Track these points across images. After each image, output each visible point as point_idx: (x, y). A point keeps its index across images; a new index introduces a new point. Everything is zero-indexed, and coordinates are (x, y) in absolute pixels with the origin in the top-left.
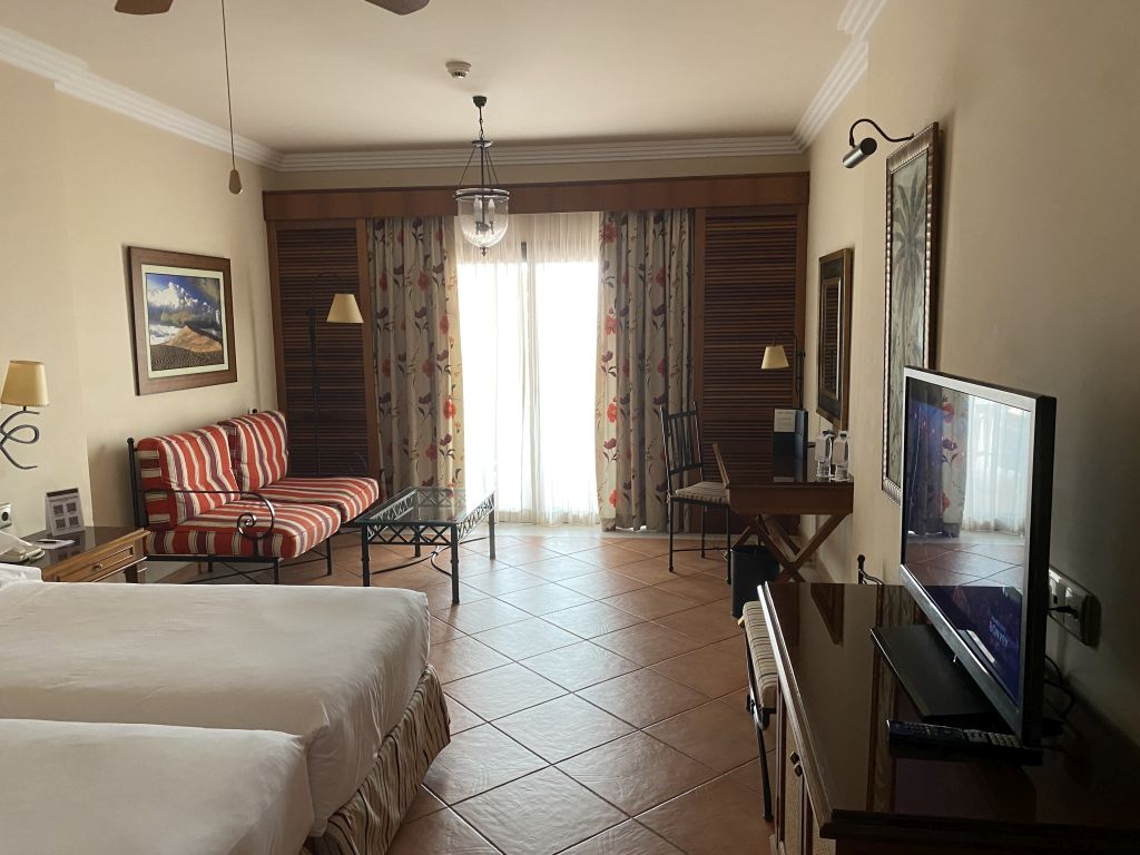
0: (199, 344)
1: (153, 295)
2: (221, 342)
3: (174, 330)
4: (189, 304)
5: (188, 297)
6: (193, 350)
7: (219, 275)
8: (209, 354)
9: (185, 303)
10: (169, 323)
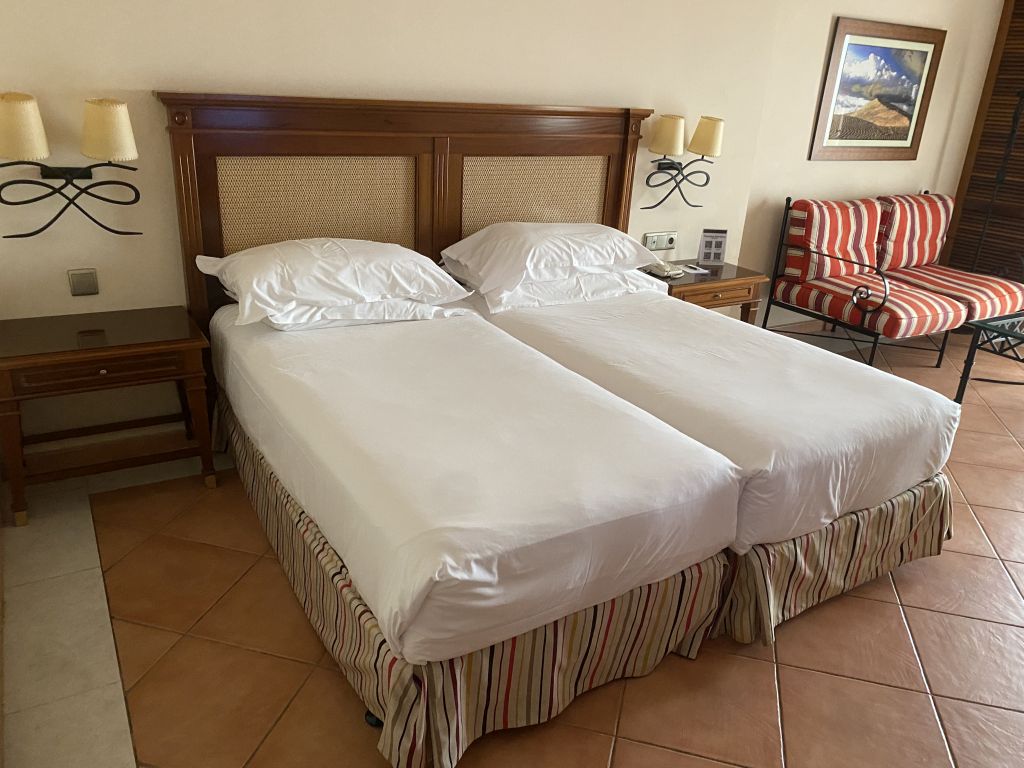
0: (885, 118)
1: (850, 65)
2: (910, 118)
3: (862, 102)
4: (885, 77)
5: (887, 70)
6: (878, 124)
7: (929, 48)
8: (893, 128)
9: (882, 75)
10: (859, 95)
